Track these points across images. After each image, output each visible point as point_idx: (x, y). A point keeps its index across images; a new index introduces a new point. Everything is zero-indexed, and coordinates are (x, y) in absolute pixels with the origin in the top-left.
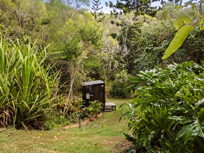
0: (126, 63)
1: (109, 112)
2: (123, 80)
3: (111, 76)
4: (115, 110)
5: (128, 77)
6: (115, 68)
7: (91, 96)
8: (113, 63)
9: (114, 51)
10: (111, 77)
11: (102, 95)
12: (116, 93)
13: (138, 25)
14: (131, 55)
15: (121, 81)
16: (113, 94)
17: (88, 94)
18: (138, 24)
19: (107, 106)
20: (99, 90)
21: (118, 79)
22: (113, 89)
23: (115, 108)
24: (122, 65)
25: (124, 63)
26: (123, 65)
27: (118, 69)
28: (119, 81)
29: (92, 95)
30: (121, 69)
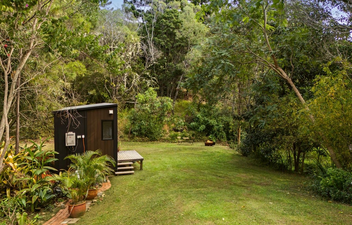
0: (153, 79)
1: (128, 176)
2: (152, 107)
3: (126, 101)
4: (141, 169)
5: (161, 102)
6: (134, 86)
7: (79, 137)
8: (130, 78)
9: (133, 53)
10: (126, 103)
11: (111, 134)
12: (136, 131)
13: (173, 15)
14: (162, 65)
15: (147, 107)
16: (131, 132)
17: (71, 133)
18: (172, 13)
19: (121, 161)
20: (102, 121)
21: (142, 103)
22: (132, 124)
23: (141, 163)
24: (146, 83)
25: (149, 78)
26: (149, 82)
27: (138, 88)
28: (145, 108)
29: (83, 136)
30: (145, 89)
